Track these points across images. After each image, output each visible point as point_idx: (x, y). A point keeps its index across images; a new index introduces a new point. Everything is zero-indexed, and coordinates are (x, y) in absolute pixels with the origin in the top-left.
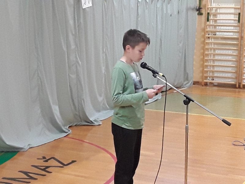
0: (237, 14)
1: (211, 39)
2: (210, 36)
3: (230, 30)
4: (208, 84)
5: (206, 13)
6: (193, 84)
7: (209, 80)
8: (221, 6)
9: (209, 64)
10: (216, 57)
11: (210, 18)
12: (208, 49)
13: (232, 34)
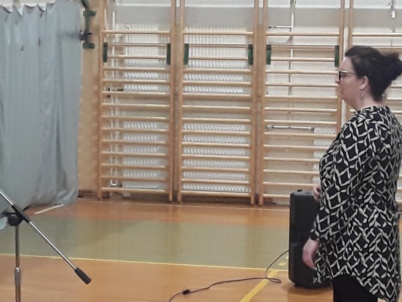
0: (163, 47)
1: (114, 98)
2: (111, 92)
3: (152, 79)
4: (111, 195)
5: (101, 44)
6: (79, 197)
7: (112, 187)
8: (130, 30)
9: (112, 152)
10: (126, 138)
11: (108, 55)
12: (107, 121)
13: (155, 88)
